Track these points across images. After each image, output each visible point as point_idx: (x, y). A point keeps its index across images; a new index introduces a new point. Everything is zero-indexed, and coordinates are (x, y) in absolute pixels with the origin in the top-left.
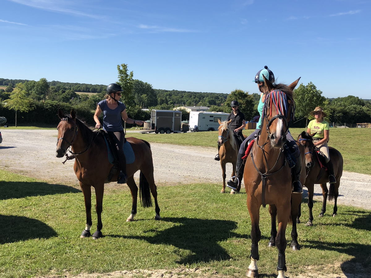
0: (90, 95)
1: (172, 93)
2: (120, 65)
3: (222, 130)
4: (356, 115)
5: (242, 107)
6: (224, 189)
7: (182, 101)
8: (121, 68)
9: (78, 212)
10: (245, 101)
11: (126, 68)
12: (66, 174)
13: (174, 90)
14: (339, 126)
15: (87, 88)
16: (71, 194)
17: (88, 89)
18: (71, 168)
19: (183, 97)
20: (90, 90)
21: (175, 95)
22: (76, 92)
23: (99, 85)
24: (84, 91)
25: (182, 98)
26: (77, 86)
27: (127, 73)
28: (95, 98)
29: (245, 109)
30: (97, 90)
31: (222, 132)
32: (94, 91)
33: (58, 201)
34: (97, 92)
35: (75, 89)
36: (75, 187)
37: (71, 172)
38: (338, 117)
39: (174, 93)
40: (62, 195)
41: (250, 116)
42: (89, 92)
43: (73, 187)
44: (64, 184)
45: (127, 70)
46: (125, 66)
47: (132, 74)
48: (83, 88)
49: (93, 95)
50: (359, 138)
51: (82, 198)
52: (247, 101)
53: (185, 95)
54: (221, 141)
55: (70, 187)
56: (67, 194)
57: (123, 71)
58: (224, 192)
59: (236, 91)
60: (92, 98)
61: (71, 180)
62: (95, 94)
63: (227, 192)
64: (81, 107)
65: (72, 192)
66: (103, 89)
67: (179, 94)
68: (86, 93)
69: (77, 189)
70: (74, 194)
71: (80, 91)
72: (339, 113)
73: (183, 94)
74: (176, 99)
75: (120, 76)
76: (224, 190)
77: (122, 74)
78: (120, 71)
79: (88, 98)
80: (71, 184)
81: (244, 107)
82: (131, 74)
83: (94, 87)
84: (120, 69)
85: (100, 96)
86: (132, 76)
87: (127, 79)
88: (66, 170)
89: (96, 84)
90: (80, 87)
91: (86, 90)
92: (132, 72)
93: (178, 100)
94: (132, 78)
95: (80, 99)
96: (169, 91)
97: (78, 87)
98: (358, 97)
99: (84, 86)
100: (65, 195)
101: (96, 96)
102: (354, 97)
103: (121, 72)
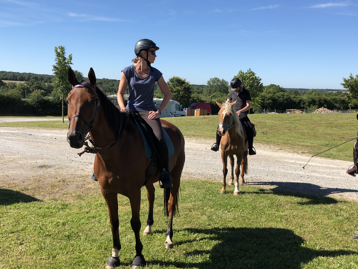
0: (17, 84)
1: (103, 82)
2: (57, 47)
3: (223, 115)
4: (284, 102)
5: (180, 94)
6: (225, 188)
7: (113, 89)
8: (59, 51)
9: (41, 239)
10: (183, 88)
11: (64, 51)
12: (6, 173)
13: (104, 79)
14: (270, 112)
15: (14, 76)
16: (21, 205)
17: (15, 78)
18: (11, 164)
19: (114, 85)
20: (18, 78)
21: (106, 84)
22: (3, 81)
23: (26, 73)
24: (11, 79)
25: (113, 87)
26: (3, 74)
27: (65, 56)
28: (24, 86)
29: (183, 96)
30: (25, 78)
31: (224, 118)
32: (22, 79)
33: (5, 219)
34: (25, 80)
35: (2, 77)
36: (24, 192)
37: (13, 169)
38: (268, 103)
39: (105, 81)
40: (8, 207)
41: (188, 103)
42: (16, 80)
43: (21, 192)
44: (8, 188)
45: (65, 53)
46: (62, 49)
47: (71, 57)
48: (10, 76)
49: (21, 83)
50: (300, 123)
51: (39, 211)
52: (185, 88)
53: (116, 83)
54: (221, 130)
55: (18, 193)
56: (16, 204)
57: (60, 54)
58: (225, 192)
59: (174, 78)
60: (20, 87)
61: (15, 182)
62: (23, 82)
63: (228, 193)
64: (11, 94)
65: (23, 202)
66: (32, 77)
67: (109, 83)
68: (14, 82)
69: (27, 194)
70: (25, 204)
71: (6, 79)
72: (269, 100)
73: (114, 83)
74: (107, 87)
75: (57, 59)
76: (225, 190)
77: (59, 57)
78: (57, 53)
79: (16, 86)
80: (17, 187)
81: (182, 94)
82: (69, 57)
83: (22, 75)
84: (57, 51)
85: (29, 84)
86: (71, 59)
87: (65, 63)
88: (5, 166)
89: (23, 72)
90: (6, 75)
91: (13, 78)
92: (71, 55)
93: (109, 88)
94: (70, 62)
95: (7, 87)
96: (100, 79)
97: (5, 75)
98: (279, 86)
99: (11, 74)
100: (13, 206)
101: (24, 84)
102: (275, 85)
103: (58, 55)
